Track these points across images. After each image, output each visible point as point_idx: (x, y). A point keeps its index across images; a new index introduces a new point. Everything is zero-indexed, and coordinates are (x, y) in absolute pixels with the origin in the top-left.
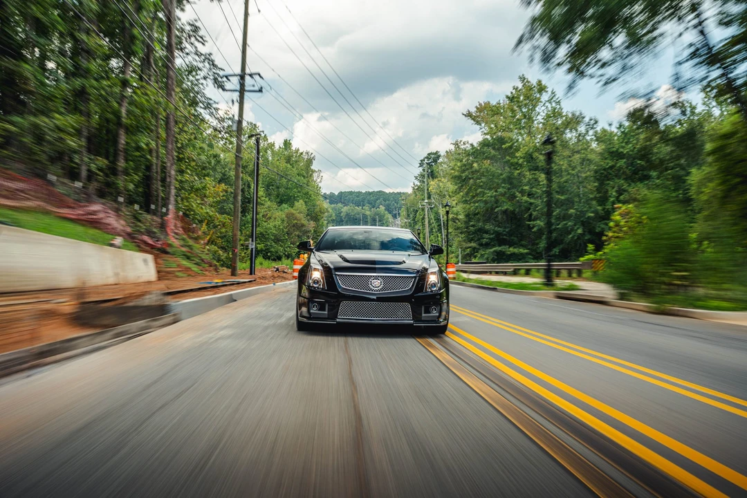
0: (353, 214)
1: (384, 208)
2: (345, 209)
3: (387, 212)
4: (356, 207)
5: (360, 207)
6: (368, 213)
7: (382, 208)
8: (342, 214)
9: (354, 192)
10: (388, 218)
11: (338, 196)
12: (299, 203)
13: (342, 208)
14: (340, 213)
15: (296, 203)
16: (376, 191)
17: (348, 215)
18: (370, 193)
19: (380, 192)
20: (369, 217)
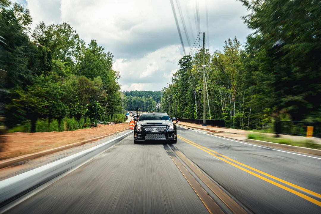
0: (137, 100)
1: (152, 98)
2: (133, 98)
3: (153, 100)
4: (139, 97)
5: (141, 98)
6: (144, 100)
7: (151, 98)
8: (132, 100)
9: (138, 91)
10: (154, 103)
11: (130, 93)
12: (97, 78)
13: (132, 98)
14: (131, 100)
15: (95, 79)
16: (148, 91)
17: (135, 101)
18: (145, 92)
19: (150, 91)
20: (145, 102)
